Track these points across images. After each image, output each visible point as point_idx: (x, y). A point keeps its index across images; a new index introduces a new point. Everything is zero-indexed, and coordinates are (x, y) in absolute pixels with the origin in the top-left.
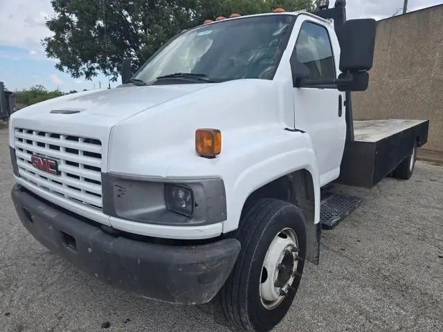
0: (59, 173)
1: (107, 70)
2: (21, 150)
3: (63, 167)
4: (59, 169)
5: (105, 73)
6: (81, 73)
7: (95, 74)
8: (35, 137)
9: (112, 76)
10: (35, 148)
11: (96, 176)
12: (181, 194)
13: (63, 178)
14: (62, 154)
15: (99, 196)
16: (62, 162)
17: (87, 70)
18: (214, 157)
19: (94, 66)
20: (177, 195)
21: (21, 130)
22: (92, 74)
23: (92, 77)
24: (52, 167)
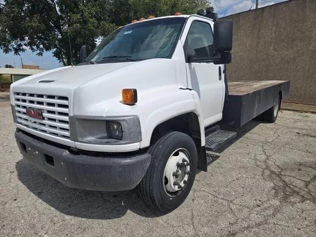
0: (43, 118)
1: (33, 47)
2: (19, 106)
3: (45, 114)
4: (43, 116)
5: (32, 49)
6: (11, 50)
7: (23, 50)
8: (27, 98)
9: (38, 52)
10: (27, 104)
11: (66, 118)
12: (116, 127)
13: (46, 122)
14: (45, 107)
15: (68, 130)
16: (45, 111)
17: (15, 46)
18: (134, 105)
19: (22, 44)
20: (113, 127)
21: (18, 94)
22: (20, 50)
23: (20, 53)
24: (39, 115)
